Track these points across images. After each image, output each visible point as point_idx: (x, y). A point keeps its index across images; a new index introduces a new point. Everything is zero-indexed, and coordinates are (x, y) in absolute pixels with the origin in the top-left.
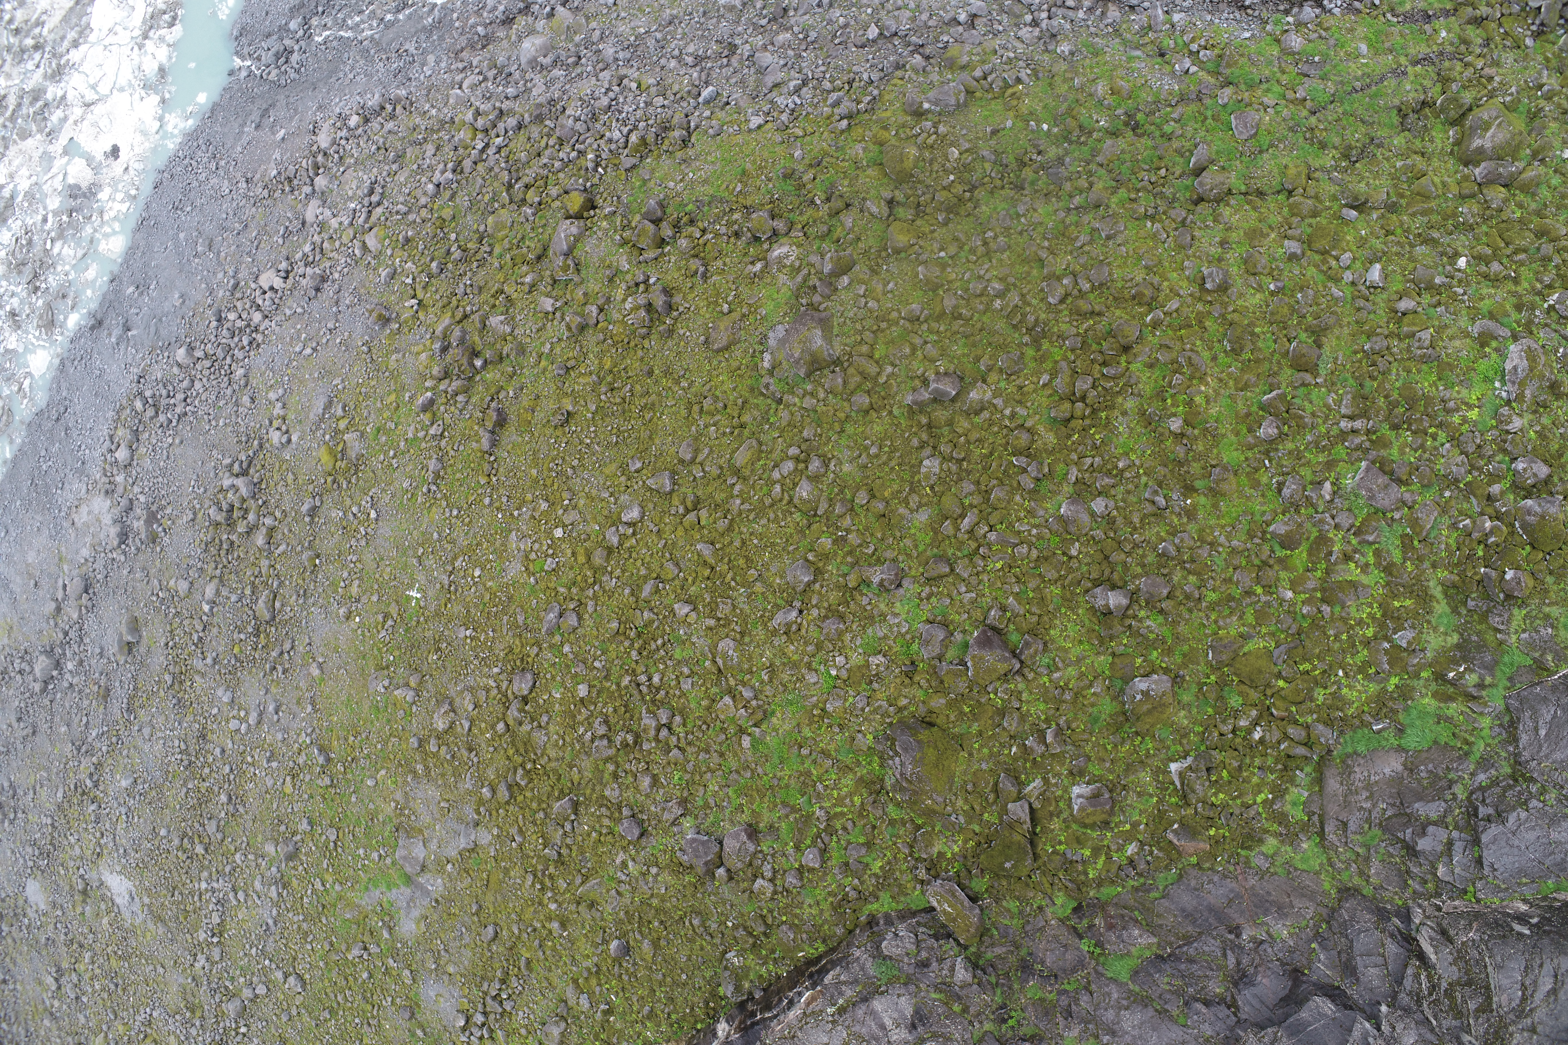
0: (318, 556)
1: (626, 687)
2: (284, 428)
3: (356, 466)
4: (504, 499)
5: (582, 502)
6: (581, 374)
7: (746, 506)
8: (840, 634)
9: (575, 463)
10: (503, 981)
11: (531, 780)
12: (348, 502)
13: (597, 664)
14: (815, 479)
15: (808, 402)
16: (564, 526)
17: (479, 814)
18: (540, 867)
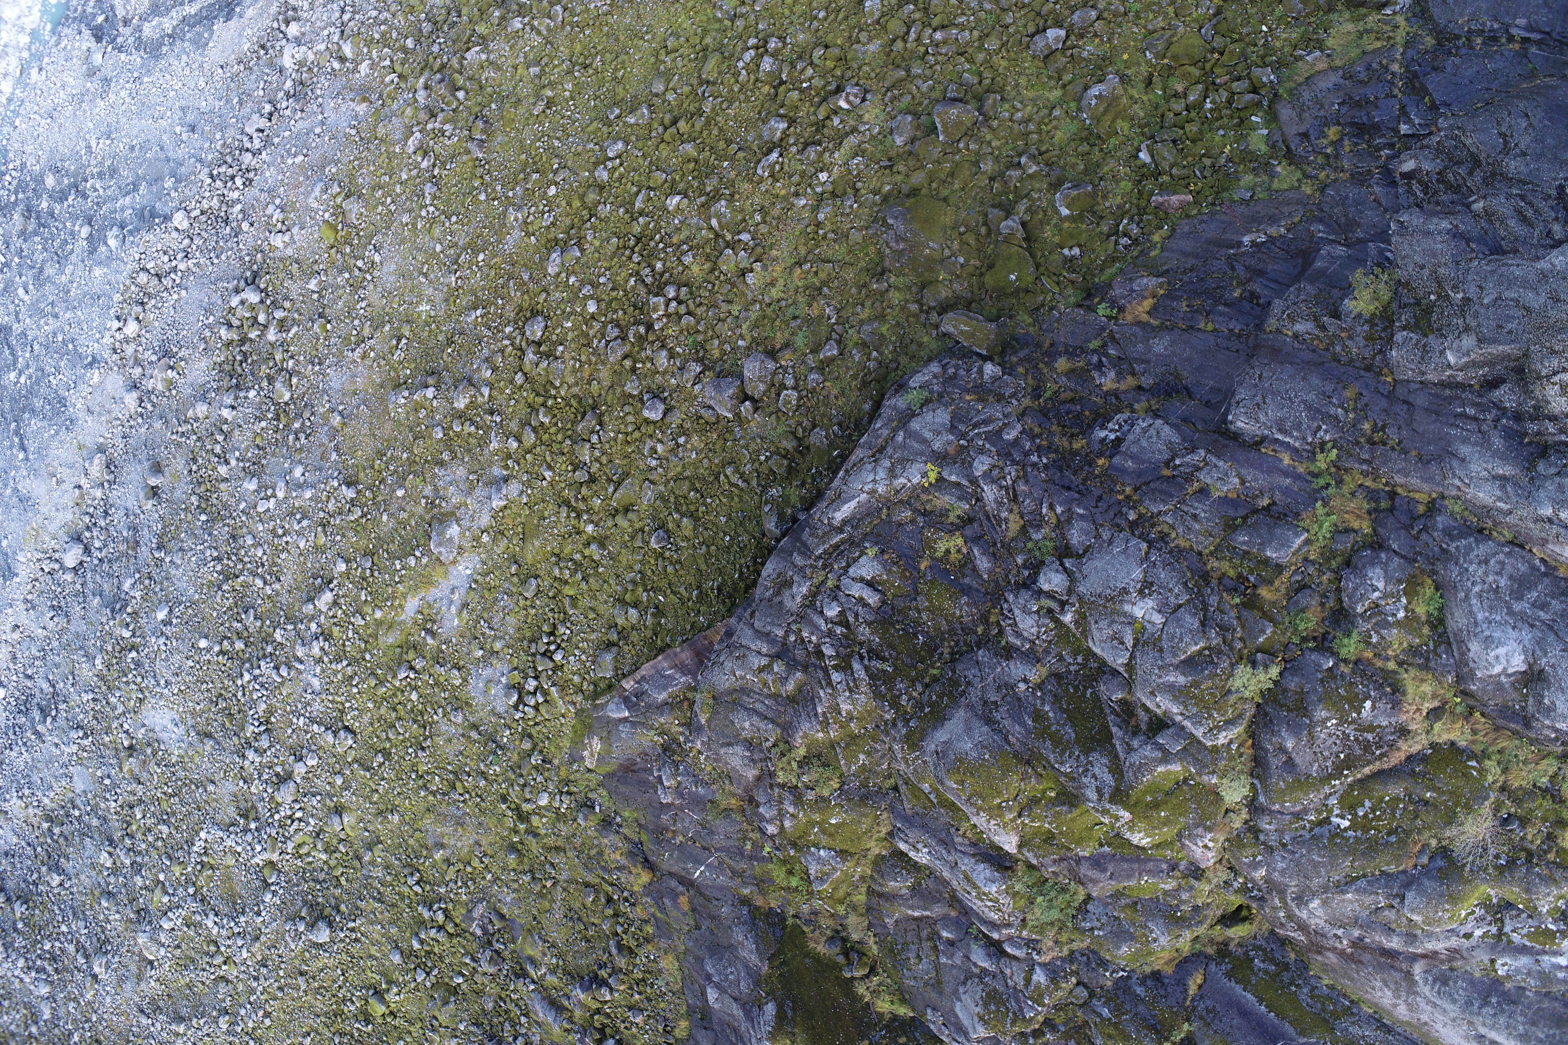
0: (329, 322)
1: (633, 289)
3: (357, 228)
4: (499, 188)
5: (570, 160)
6: (555, 66)
7: (718, 101)
8: (820, 155)
9: (560, 134)
10: (551, 634)
11: (555, 416)
12: (353, 261)
13: (602, 280)
14: (775, 54)
16: (556, 184)
17: (508, 468)
18: (572, 494)
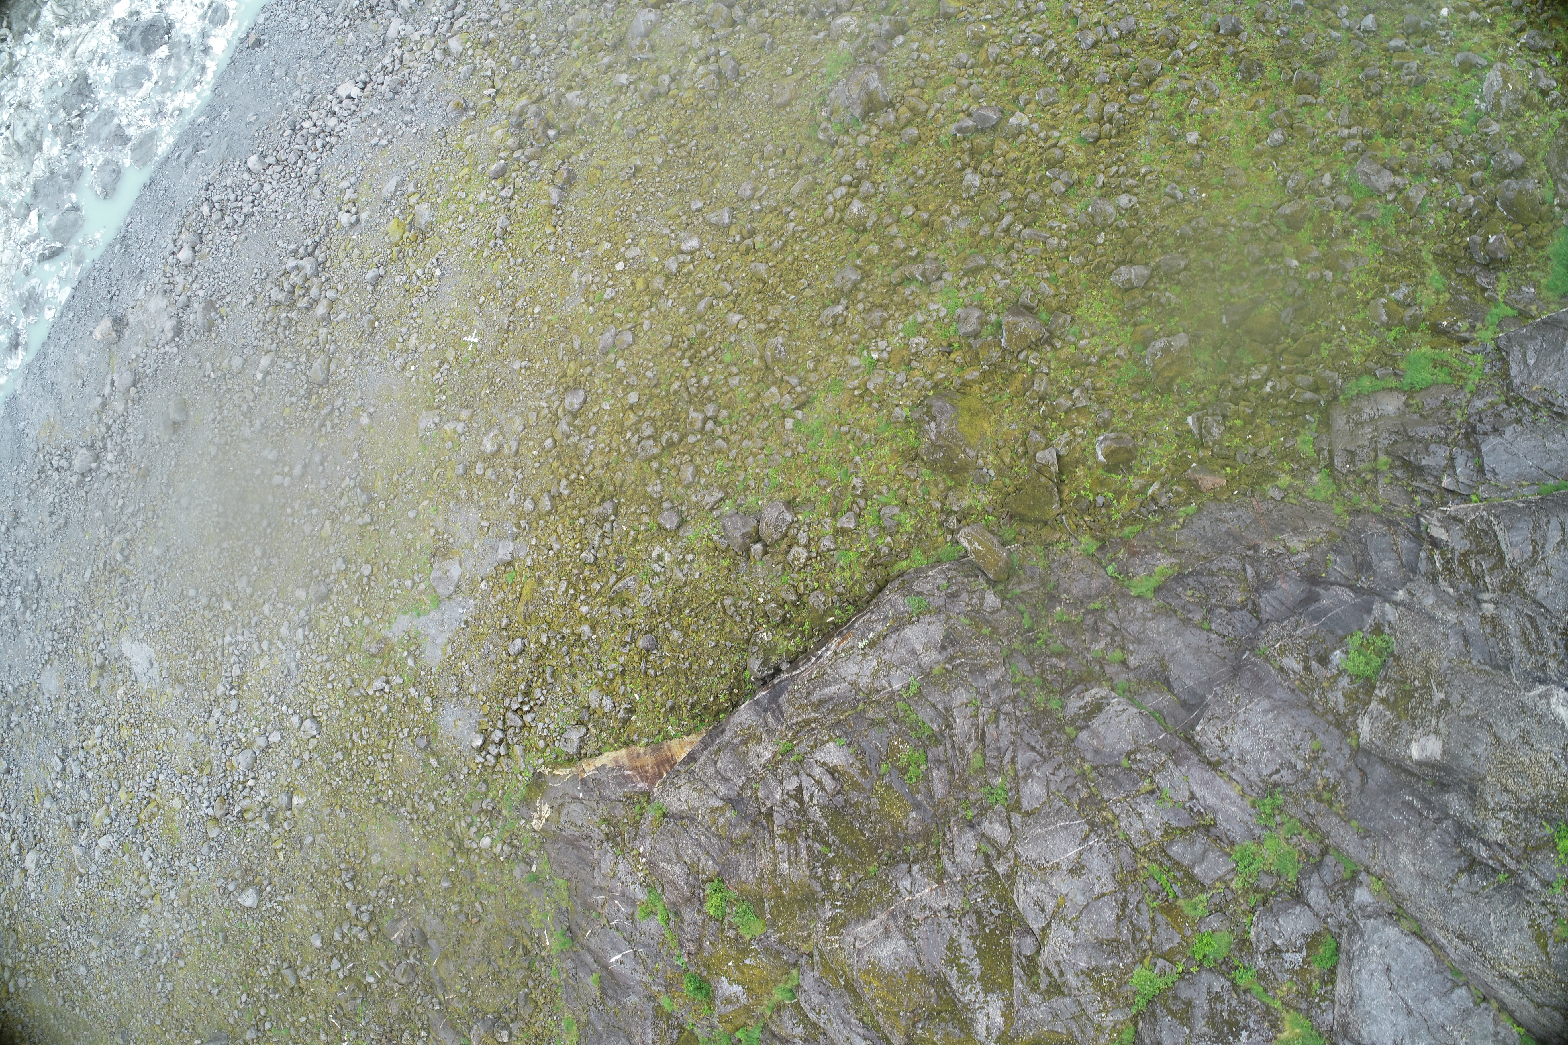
0: (378, 319)
1: (675, 392)
2: (354, 210)
3: (423, 234)
4: (569, 244)
5: (643, 241)
6: (650, 135)
7: (800, 228)
8: (884, 321)
9: (639, 208)
10: (526, 694)
11: (574, 491)
12: (413, 266)
13: (649, 374)
14: (865, 199)
15: (863, 139)
16: (625, 260)
17: (519, 527)
18: (575, 571)
